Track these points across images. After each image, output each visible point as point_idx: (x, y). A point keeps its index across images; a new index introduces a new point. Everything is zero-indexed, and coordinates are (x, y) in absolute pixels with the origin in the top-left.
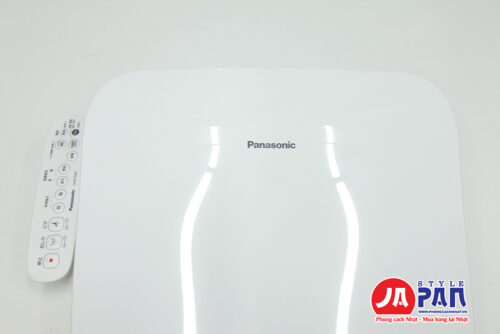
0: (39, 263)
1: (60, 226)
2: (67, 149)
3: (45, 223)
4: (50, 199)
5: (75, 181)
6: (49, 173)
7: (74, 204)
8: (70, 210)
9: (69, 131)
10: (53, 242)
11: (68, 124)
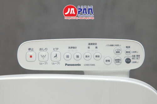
0: (30, 49)
1: (54, 59)
2: (114, 56)
3: (57, 49)
4: (75, 49)
5: (87, 65)
6: (95, 46)
7: (70, 66)
8: (66, 64)
9: (130, 56)
10: (43, 56)
11: (136, 54)
